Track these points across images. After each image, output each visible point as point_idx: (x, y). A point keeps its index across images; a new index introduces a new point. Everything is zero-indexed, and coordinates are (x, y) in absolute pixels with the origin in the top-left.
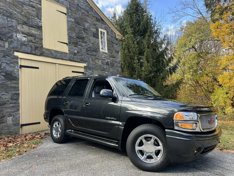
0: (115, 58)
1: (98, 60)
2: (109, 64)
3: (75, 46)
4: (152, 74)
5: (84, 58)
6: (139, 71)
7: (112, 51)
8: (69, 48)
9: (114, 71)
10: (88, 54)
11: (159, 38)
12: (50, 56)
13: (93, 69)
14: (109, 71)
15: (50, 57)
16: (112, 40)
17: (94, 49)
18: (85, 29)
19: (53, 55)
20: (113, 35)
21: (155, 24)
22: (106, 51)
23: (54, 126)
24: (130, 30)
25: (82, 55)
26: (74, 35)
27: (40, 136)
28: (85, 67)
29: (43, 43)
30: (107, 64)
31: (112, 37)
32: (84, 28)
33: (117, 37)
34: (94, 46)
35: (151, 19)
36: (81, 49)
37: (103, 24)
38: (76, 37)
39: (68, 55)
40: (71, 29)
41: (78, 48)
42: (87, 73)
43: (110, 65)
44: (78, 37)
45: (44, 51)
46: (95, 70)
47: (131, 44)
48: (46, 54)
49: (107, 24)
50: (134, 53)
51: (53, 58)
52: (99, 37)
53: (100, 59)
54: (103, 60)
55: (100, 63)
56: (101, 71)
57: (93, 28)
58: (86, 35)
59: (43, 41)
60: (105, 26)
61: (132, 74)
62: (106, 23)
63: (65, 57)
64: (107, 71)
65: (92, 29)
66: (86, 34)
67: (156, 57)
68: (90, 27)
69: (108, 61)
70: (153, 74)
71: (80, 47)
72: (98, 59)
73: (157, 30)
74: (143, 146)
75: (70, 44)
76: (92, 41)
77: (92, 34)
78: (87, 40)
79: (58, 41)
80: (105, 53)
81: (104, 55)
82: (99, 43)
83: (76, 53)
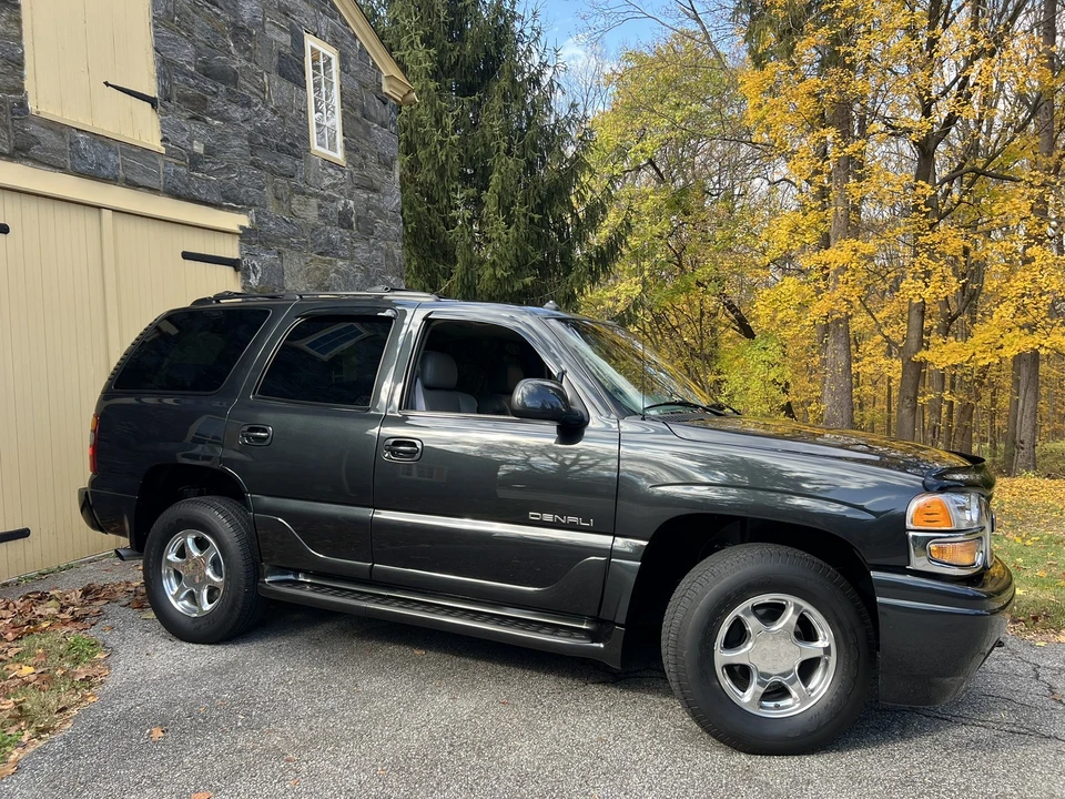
0: (375, 190)
1: (302, 198)
2: (353, 219)
3: (192, 118)
4: (528, 280)
5: (240, 184)
6: (471, 263)
7: (364, 157)
8: (163, 126)
9: (374, 259)
10: (258, 167)
11: (550, 110)
12: (69, 160)
13: (279, 243)
14: (352, 257)
15: (69, 167)
16: (362, 99)
17: (283, 139)
18: (238, 31)
19: (83, 158)
20: (367, 77)
21: (536, 39)
22: (339, 156)
23: (172, 557)
24: (422, 57)
25: (229, 169)
26: (185, 55)
27: (62, 609)
28: (245, 235)
29: (28, 85)
30: (344, 220)
31: (363, 86)
32: (234, 24)
33: (386, 89)
34: (284, 123)
35: (514, 17)
36: (223, 137)
37: (324, 12)
38: (197, 69)
39: (162, 166)
40: (173, 21)
41: (211, 129)
42: (254, 266)
43: (358, 229)
44: (207, 71)
45: (35, 133)
46: (292, 248)
47: (428, 128)
48: (46, 149)
49: (341, 15)
50: (441, 172)
51: (81, 175)
52: (307, 79)
53: (311, 195)
54: (324, 198)
55: (311, 213)
56: (318, 254)
57: (277, 30)
58: (244, 63)
59: (26, 73)
60: (333, 27)
61: (432, 272)
62: (338, 11)
63: (147, 173)
64: (344, 258)
65: (270, 30)
66: (247, 54)
67: (538, 200)
68: (264, 19)
69: (346, 205)
70: (531, 278)
71: (218, 127)
72: (304, 194)
73: (540, 73)
74: (750, 645)
75: (167, 104)
76: (276, 98)
77: (275, 59)
78: (251, 92)
79: (107, 84)
80: (332, 167)
81: (330, 175)
82: (306, 113)
83: (201, 156)
